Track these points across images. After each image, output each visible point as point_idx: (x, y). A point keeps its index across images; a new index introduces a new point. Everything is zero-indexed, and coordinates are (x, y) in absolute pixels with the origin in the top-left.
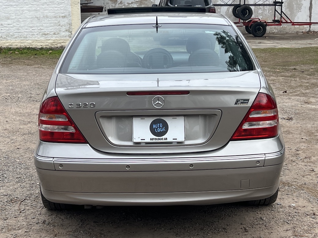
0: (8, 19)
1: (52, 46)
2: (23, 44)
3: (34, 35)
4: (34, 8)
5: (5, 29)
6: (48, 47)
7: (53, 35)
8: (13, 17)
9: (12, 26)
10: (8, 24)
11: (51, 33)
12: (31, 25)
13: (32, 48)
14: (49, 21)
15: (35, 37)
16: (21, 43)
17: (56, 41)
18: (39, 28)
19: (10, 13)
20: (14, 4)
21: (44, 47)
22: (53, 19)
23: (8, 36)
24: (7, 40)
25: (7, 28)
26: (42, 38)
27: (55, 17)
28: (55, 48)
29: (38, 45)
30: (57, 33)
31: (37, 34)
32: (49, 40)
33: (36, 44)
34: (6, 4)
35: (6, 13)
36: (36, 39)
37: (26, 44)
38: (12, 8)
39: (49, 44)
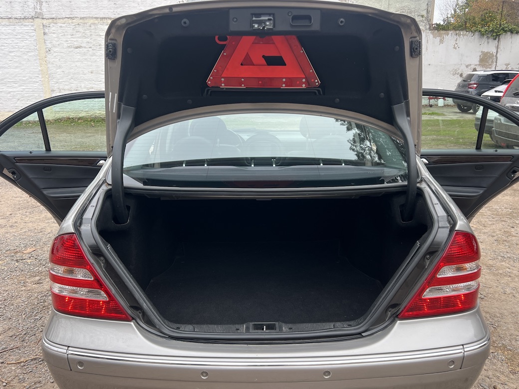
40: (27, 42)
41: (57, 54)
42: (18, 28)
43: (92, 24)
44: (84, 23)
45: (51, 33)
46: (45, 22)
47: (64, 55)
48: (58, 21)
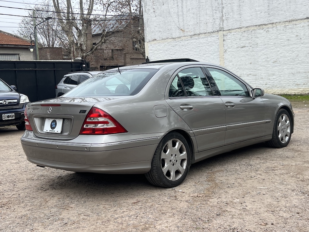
0: (274, 75)
1: (302, 93)
2: (282, 92)
3: (290, 85)
4: (291, 67)
5: (271, 82)
6: (299, 93)
7: (303, 85)
8: (277, 74)
9: (276, 79)
10: (274, 79)
11: (302, 84)
12: (288, 79)
13: (288, 94)
14: (300, 75)
15: (291, 87)
16: (282, 91)
17: (305, 89)
18: (294, 81)
19: (275, 71)
20: (278, 65)
21: (297, 94)
22: (304, 74)
23: (273, 86)
24: (273, 89)
25: (273, 81)
26: (295, 88)
27: (305, 72)
28: (304, 94)
29: (293, 92)
30: (306, 84)
31: (292, 85)
32: (300, 89)
33: (291, 91)
34: (273, 65)
35: (273, 72)
36: (291, 88)
37: (284, 92)
38: (276, 68)
39: (300, 92)
40: (214, 47)
41: (230, 53)
42: (209, 38)
43: (253, 30)
44: (248, 30)
45: (228, 39)
46: (224, 32)
47: (234, 53)
48: (232, 31)
